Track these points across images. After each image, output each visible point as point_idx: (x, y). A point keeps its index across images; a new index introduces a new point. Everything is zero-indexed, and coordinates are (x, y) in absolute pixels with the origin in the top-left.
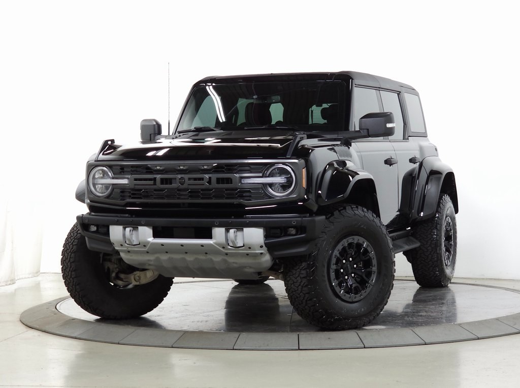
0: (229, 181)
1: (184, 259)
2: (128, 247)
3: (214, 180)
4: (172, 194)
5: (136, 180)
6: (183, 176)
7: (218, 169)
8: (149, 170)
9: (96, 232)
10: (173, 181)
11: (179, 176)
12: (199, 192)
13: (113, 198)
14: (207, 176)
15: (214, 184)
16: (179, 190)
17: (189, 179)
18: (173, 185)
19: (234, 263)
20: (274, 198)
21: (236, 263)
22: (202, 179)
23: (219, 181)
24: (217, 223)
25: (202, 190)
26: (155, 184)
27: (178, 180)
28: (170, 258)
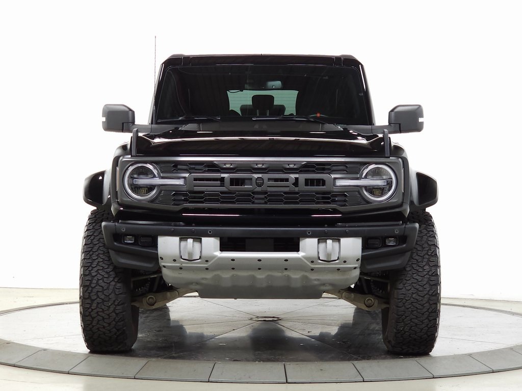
0: (322, 182)
3: (302, 181)
4: (245, 197)
5: (195, 179)
6: (260, 175)
7: (307, 168)
8: (214, 168)
9: (134, 244)
10: (246, 181)
11: (256, 176)
12: (282, 196)
14: (293, 176)
15: (302, 186)
16: (254, 193)
17: (269, 179)
18: (246, 187)
19: (315, 280)
20: (371, 203)
21: (318, 280)
22: (287, 180)
23: (308, 182)
24: (309, 233)
25: (285, 193)
26: (222, 185)
27: (254, 181)
28: (233, 275)
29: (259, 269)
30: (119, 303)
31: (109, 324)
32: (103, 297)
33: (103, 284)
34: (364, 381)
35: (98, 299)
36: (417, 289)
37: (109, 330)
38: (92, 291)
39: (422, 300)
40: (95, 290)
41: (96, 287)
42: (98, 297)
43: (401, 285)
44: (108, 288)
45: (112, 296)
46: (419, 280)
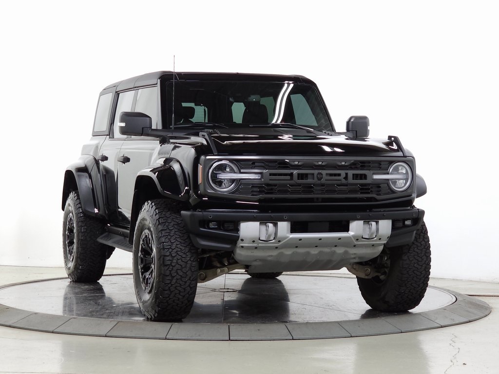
0: (364, 177)
3: (350, 176)
4: (309, 188)
5: (271, 175)
6: (320, 171)
10: (309, 176)
11: (317, 172)
13: (240, 193)
14: (344, 172)
15: (350, 180)
16: (316, 185)
17: (327, 174)
18: (308, 180)
19: (353, 254)
22: (339, 175)
23: (355, 176)
24: (358, 216)
25: (338, 185)
26: (292, 179)
27: (315, 176)
28: (293, 253)
29: (316, 246)
30: (193, 278)
31: (184, 297)
32: (181, 274)
33: (182, 263)
34: (293, 339)
35: (177, 276)
37: (182, 302)
38: (172, 269)
40: (175, 269)
41: (176, 266)
42: (178, 274)
43: (406, 257)
44: (186, 267)
45: (189, 273)
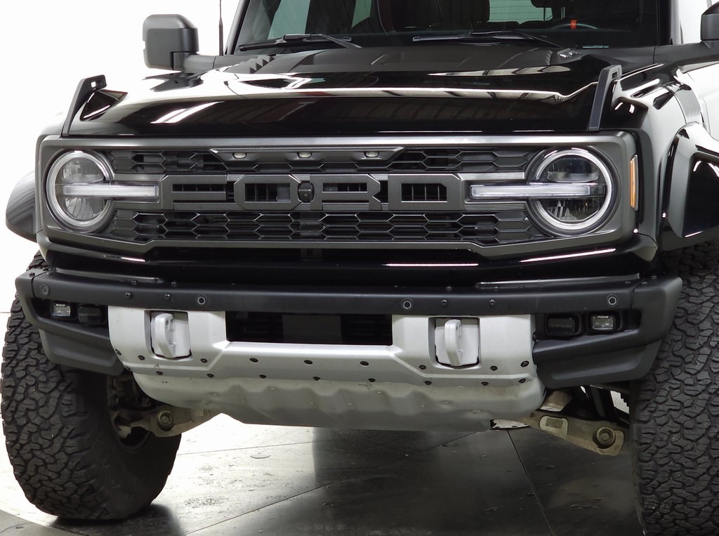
0: (437, 191)
1: (310, 393)
2: (158, 363)
3: (395, 191)
4: (279, 223)
5: (177, 187)
6: (306, 177)
7: (408, 158)
8: (212, 162)
9: (72, 319)
10: (280, 190)
11: (298, 178)
12: (352, 220)
13: (115, 234)
14: (378, 177)
15: (397, 202)
16: (297, 215)
17: (326, 186)
18: (279, 201)
19: (443, 402)
20: (556, 237)
21: (450, 403)
22: (363, 187)
23: (409, 191)
24: (407, 305)
25: (363, 215)
26: (230, 199)
27: (293, 190)
30: (70, 433)
31: (59, 474)
32: (37, 421)
33: (37, 396)
35: (29, 425)
36: (682, 425)
37: (62, 486)
38: (16, 409)
39: (692, 449)
40: (22, 407)
41: (25, 402)
42: (29, 421)
43: (646, 413)
44: (46, 404)
45: (56, 419)
46: (685, 405)
